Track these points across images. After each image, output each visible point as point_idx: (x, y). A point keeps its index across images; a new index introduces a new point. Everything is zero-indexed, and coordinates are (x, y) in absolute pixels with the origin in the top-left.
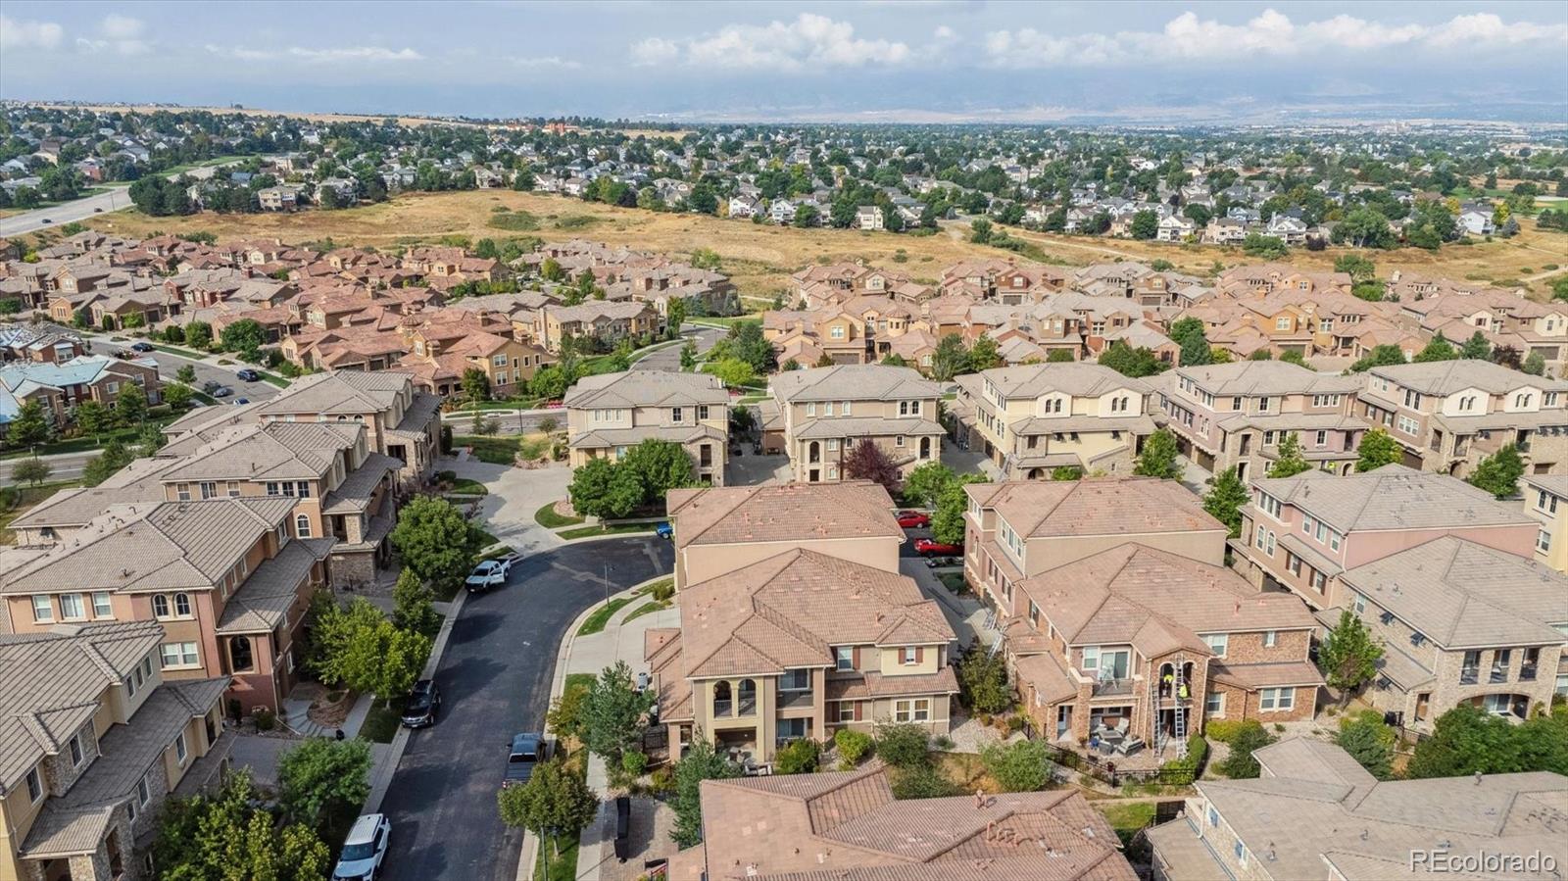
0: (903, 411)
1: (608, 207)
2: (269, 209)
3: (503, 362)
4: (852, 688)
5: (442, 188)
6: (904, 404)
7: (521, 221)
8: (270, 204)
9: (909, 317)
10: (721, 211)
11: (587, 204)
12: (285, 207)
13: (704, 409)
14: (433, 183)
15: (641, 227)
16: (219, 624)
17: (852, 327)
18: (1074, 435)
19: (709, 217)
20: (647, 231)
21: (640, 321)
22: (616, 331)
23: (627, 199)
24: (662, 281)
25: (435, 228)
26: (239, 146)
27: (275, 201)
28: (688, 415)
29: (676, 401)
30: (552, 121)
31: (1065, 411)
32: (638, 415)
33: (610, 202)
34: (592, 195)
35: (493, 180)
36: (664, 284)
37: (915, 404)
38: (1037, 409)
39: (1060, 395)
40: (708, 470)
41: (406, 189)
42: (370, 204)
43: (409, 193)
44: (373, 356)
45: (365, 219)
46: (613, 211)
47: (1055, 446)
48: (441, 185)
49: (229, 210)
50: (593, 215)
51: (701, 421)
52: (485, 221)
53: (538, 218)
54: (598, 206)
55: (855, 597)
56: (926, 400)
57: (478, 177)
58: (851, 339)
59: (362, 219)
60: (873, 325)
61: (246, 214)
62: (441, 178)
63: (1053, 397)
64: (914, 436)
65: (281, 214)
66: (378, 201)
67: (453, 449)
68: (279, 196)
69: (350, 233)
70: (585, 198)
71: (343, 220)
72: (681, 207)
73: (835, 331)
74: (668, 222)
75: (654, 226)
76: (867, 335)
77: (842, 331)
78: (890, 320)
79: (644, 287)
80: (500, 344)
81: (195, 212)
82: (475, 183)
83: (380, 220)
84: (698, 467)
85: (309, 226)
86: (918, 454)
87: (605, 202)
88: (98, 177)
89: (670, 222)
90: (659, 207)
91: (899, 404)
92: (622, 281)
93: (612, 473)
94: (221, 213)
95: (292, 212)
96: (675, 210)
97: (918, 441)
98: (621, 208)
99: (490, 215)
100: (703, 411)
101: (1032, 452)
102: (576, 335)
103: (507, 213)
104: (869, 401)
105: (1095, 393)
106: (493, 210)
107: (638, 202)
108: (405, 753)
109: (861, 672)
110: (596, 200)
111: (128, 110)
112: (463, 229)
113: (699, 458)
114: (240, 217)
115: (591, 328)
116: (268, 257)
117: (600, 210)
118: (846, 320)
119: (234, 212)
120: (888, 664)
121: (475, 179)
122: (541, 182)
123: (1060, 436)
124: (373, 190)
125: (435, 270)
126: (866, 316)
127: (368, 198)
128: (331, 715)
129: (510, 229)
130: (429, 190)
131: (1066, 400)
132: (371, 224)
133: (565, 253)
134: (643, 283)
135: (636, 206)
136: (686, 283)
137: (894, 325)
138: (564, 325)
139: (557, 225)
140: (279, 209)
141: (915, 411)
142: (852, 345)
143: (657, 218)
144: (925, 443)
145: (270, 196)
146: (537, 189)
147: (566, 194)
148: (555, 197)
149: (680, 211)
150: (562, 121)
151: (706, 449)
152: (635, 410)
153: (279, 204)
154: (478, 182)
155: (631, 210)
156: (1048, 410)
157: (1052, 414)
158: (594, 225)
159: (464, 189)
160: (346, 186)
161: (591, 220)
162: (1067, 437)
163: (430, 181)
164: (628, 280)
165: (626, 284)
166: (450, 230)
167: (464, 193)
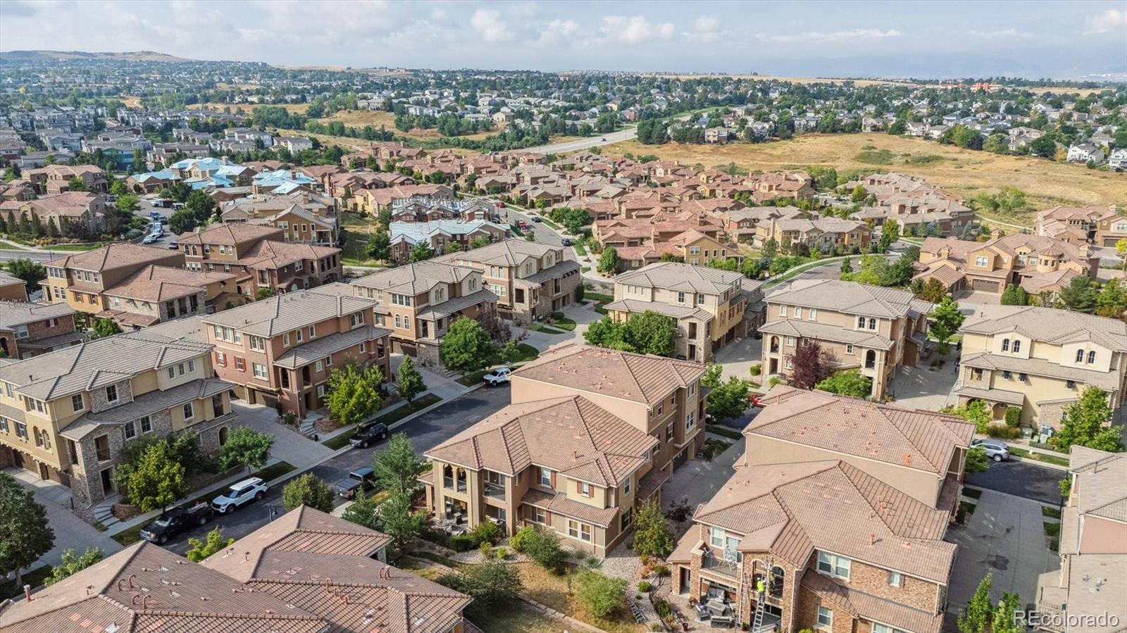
0: (861, 325)
1: (958, 149)
2: (709, 142)
3: (697, 252)
4: (545, 500)
5: (834, 131)
6: (862, 319)
7: (879, 157)
8: (712, 139)
9: (1061, 256)
10: (1058, 156)
11: (942, 146)
12: (719, 142)
13: (702, 296)
14: (827, 127)
15: (976, 166)
16: (276, 359)
17: (998, 259)
18: (1024, 377)
19: (1046, 161)
20: (981, 169)
21: (853, 236)
22: (826, 241)
23: (976, 143)
24: (912, 208)
25: (814, 159)
26: (723, 101)
27: (714, 136)
28: (689, 299)
29: (681, 288)
30: (981, 81)
31: (1024, 352)
32: (656, 294)
33: (961, 145)
34: (947, 140)
35: (875, 126)
36: (914, 210)
37: (873, 321)
38: (995, 345)
39: (1018, 337)
40: (693, 342)
41: (809, 130)
42: (777, 141)
43: (809, 134)
44: (631, 239)
45: (768, 151)
46: (961, 152)
47: (1000, 382)
48: (834, 128)
49: (685, 142)
50: (942, 155)
51: (699, 305)
52: (852, 156)
53: (895, 155)
54: (951, 148)
55: (579, 438)
56: (881, 319)
57: (863, 123)
58: (995, 269)
59: (766, 151)
60: (1023, 258)
61: (695, 145)
62: (834, 123)
63: (1013, 337)
64: (861, 347)
65: (715, 145)
66: (784, 139)
67: (584, 300)
68: (717, 134)
69: (753, 160)
70: (941, 141)
71: (753, 151)
72: (1022, 152)
73: (980, 260)
74: (1007, 163)
75: (989, 166)
76: (1014, 267)
77: (986, 261)
78: (1040, 257)
79: (897, 211)
80: (697, 238)
81: (666, 142)
82: (860, 128)
83: (778, 152)
84: (686, 338)
85: (729, 154)
86: (863, 363)
87: (956, 146)
88: (632, 118)
89: (1008, 163)
90: (1002, 149)
91: (857, 319)
92: (882, 205)
93: (610, 328)
94: (680, 143)
95: (722, 144)
96: (1015, 154)
97: (864, 352)
98: (969, 151)
99: (859, 151)
100: (699, 297)
101: (975, 383)
102: (793, 241)
103: (872, 150)
104: (832, 311)
105: (1059, 341)
106: (863, 148)
107: (984, 147)
108: (334, 458)
109: (557, 490)
110: (950, 143)
111: (675, 77)
112: (833, 161)
113: (688, 331)
114: (690, 146)
115: (805, 236)
116: (666, 171)
117: (952, 151)
118: (992, 251)
119: (688, 143)
120: (571, 491)
121: (861, 124)
122: (911, 128)
123: (1007, 374)
124: (786, 130)
125: (761, 188)
126: (1018, 251)
127: (778, 136)
128: (326, 426)
129: (868, 163)
130: (824, 132)
131: (1025, 343)
132: (770, 155)
133: (879, 182)
134: (897, 208)
135: (981, 149)
136: (930, 211)
137: (1043, 262)
138: (785, 232)
139: (907, 161)
140: (715, 142)
141: (872, 327)
142: (995, 274)
143: (997, 159)
144: (871, 356)
145: (711, 133)
146: (907, 133)
147: (927, 137)
148: (918, 140)
149: (1020, 154)
150: (989, 81)
151: (693, 326)
152: (654, 289)
153: (716, 139)
154: (863, 127)
155: (976, 152)
156: (1005, 348)
157: (1008, 353)
158: (938, 163)
159: (849, 132)
160: (763, 128)
161: (938, 158)
162: (1016, 377)
163: (826, 125)
164: (888, 205)
165: (885, 208)
166: (824, 162)
167: (850, 135)
